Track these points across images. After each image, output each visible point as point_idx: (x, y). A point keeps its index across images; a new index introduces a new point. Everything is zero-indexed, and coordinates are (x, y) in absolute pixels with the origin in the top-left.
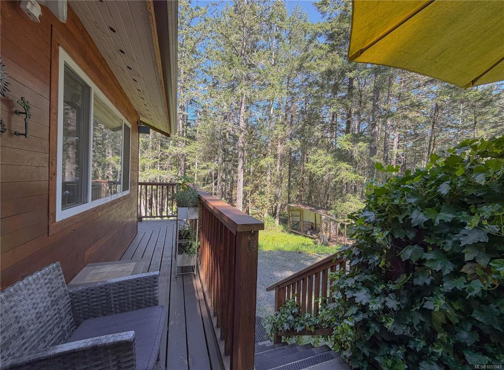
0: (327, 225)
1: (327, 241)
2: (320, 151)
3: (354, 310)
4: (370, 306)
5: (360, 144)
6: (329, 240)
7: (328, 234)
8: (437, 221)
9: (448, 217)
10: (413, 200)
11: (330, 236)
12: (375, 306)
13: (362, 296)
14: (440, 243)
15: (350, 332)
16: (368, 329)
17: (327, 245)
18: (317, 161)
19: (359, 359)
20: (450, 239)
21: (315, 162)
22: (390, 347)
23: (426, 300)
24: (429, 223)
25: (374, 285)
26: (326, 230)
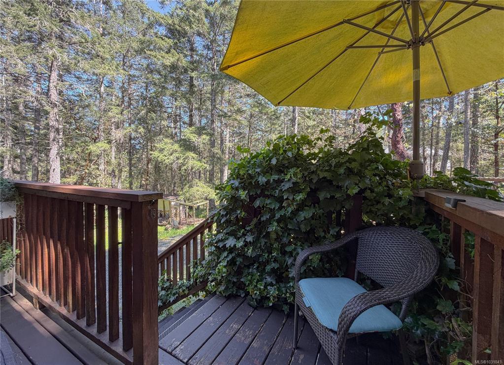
0: (176, 211)
1: (178, 224)
2: (166, 140)
3: (225, 254)
4: (237, 245)
5: (204, 136)
6: (179, 223)
7: (178, 219)
8: (272, 180)
9: (276, 177)
10: (258, 170)
11: (180, 220)
12: (240, 244)
13: (231, 242)
14: (273, 193)
15: (224, 270)
16: (235, 264)
17: (178, 228)
18: (163, 149)
19: (230, 287)
20: (277, 189)
21: (162, 150)
22: (249, 268)
23: (268, 227)
24: (268, 182)
25: (237, 232)
26: (176, 214)
